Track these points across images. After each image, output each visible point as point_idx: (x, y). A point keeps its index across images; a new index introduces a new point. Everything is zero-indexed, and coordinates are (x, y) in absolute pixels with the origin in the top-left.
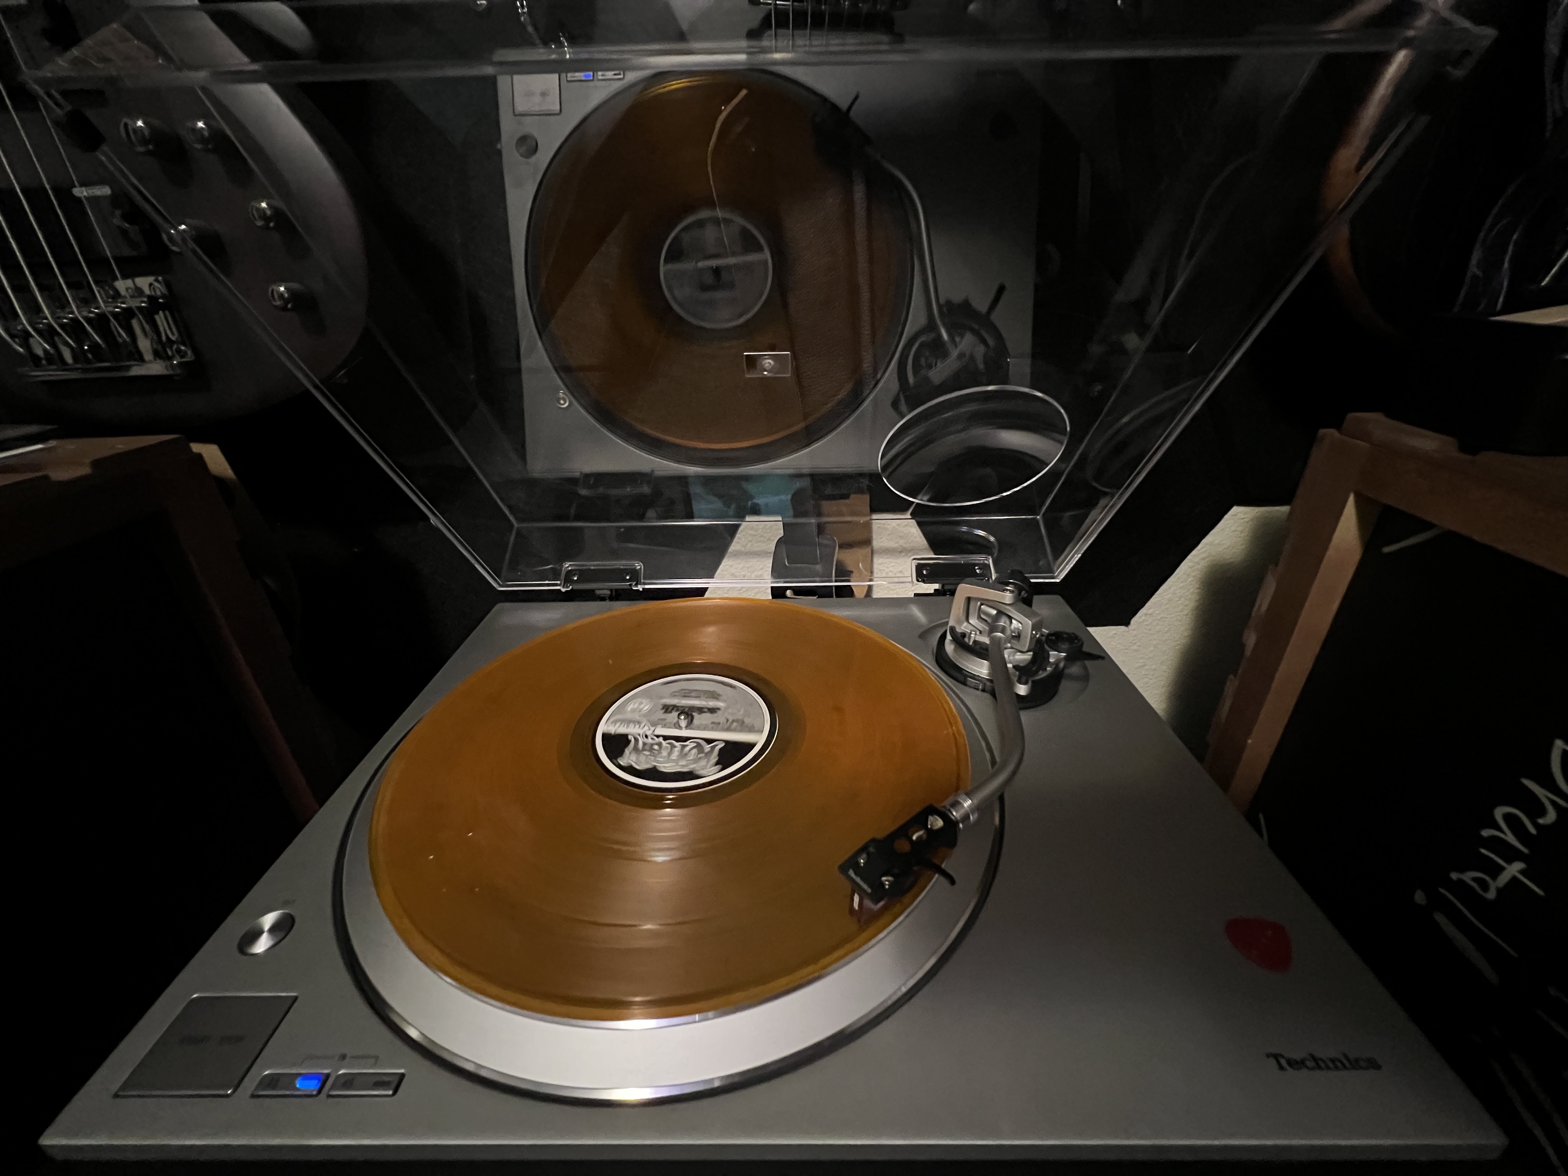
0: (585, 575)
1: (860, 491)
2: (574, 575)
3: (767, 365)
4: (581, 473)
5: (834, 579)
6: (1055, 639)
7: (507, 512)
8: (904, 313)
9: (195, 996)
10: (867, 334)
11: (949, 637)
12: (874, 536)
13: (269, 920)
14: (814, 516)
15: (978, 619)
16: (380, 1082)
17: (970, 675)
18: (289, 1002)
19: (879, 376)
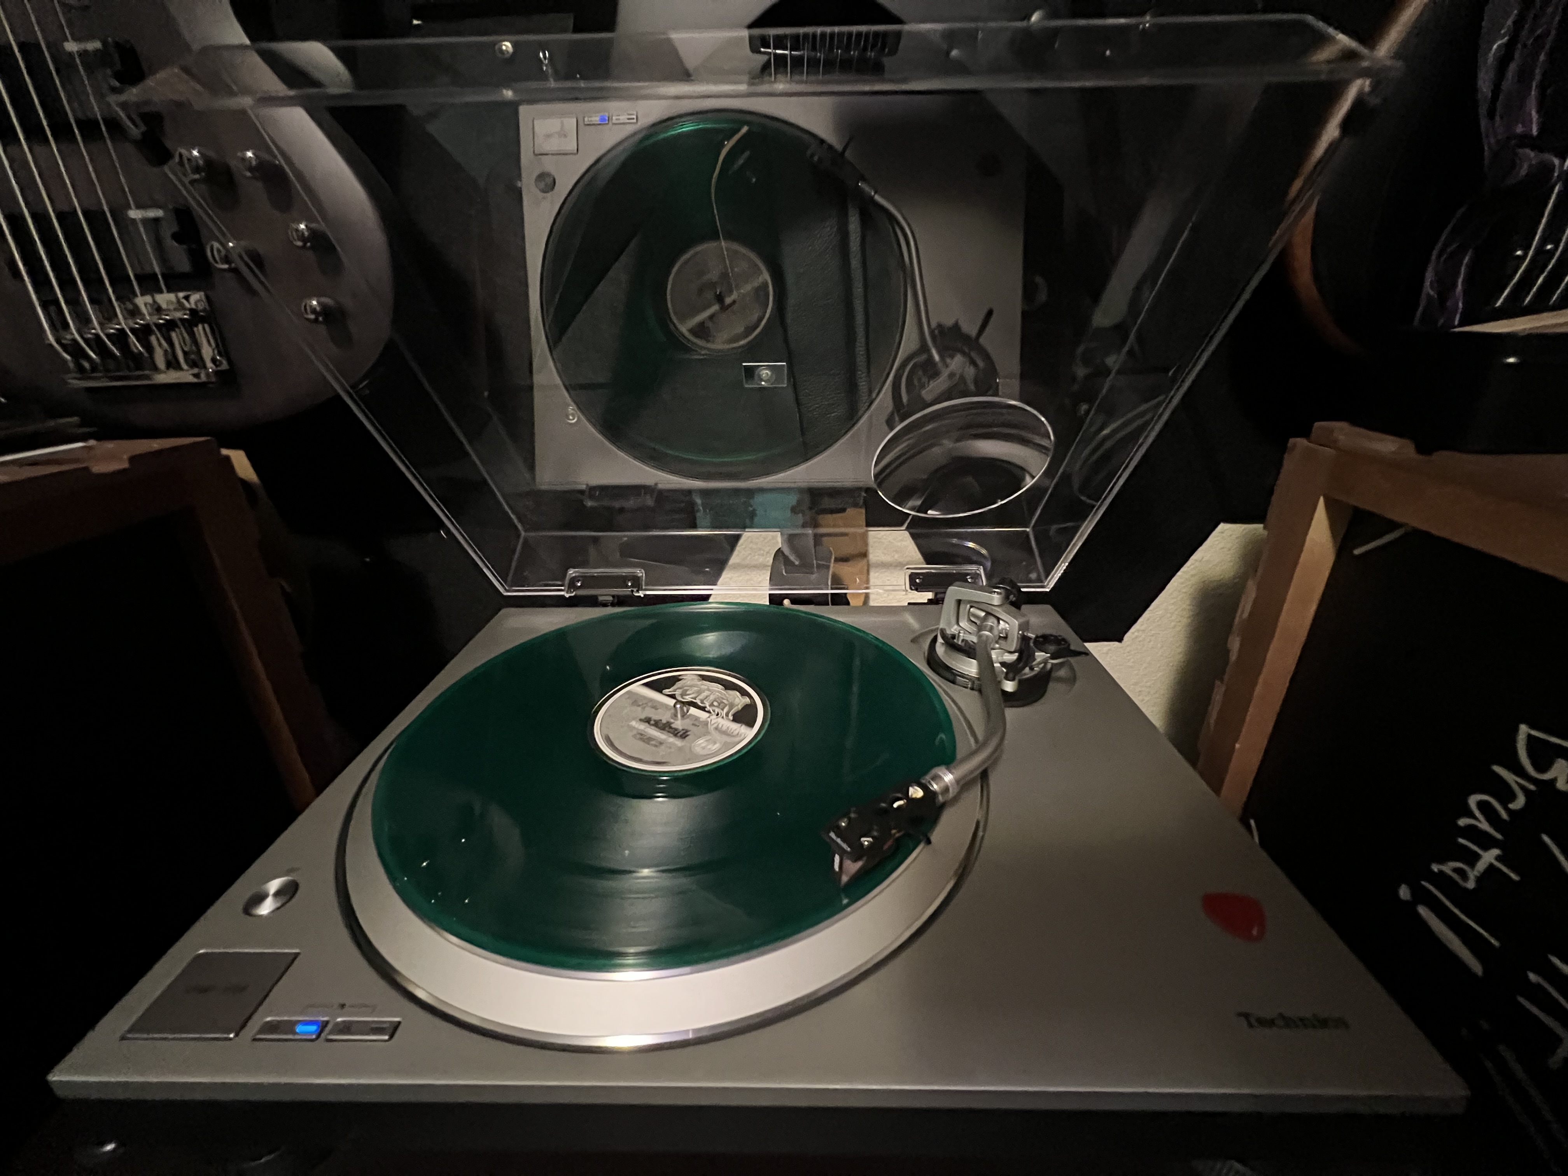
0: (589, 582)
1: (856, 505)
2: (578, 581)
3: (764, 375)
4: (587, 485)
5: (830, 587)
6: (1043, 641)
7: (516, 521)
8: (898, 336)
9: (201, 951)
10: (862, 355)
11: (940, 640)
12: (871, 550)
13: (274, 886)
14: (811, 527)
15: (968, 621)
16: (378, 1029)
17: (959, 674)
18: (291, 958)
19: (874, 395)
